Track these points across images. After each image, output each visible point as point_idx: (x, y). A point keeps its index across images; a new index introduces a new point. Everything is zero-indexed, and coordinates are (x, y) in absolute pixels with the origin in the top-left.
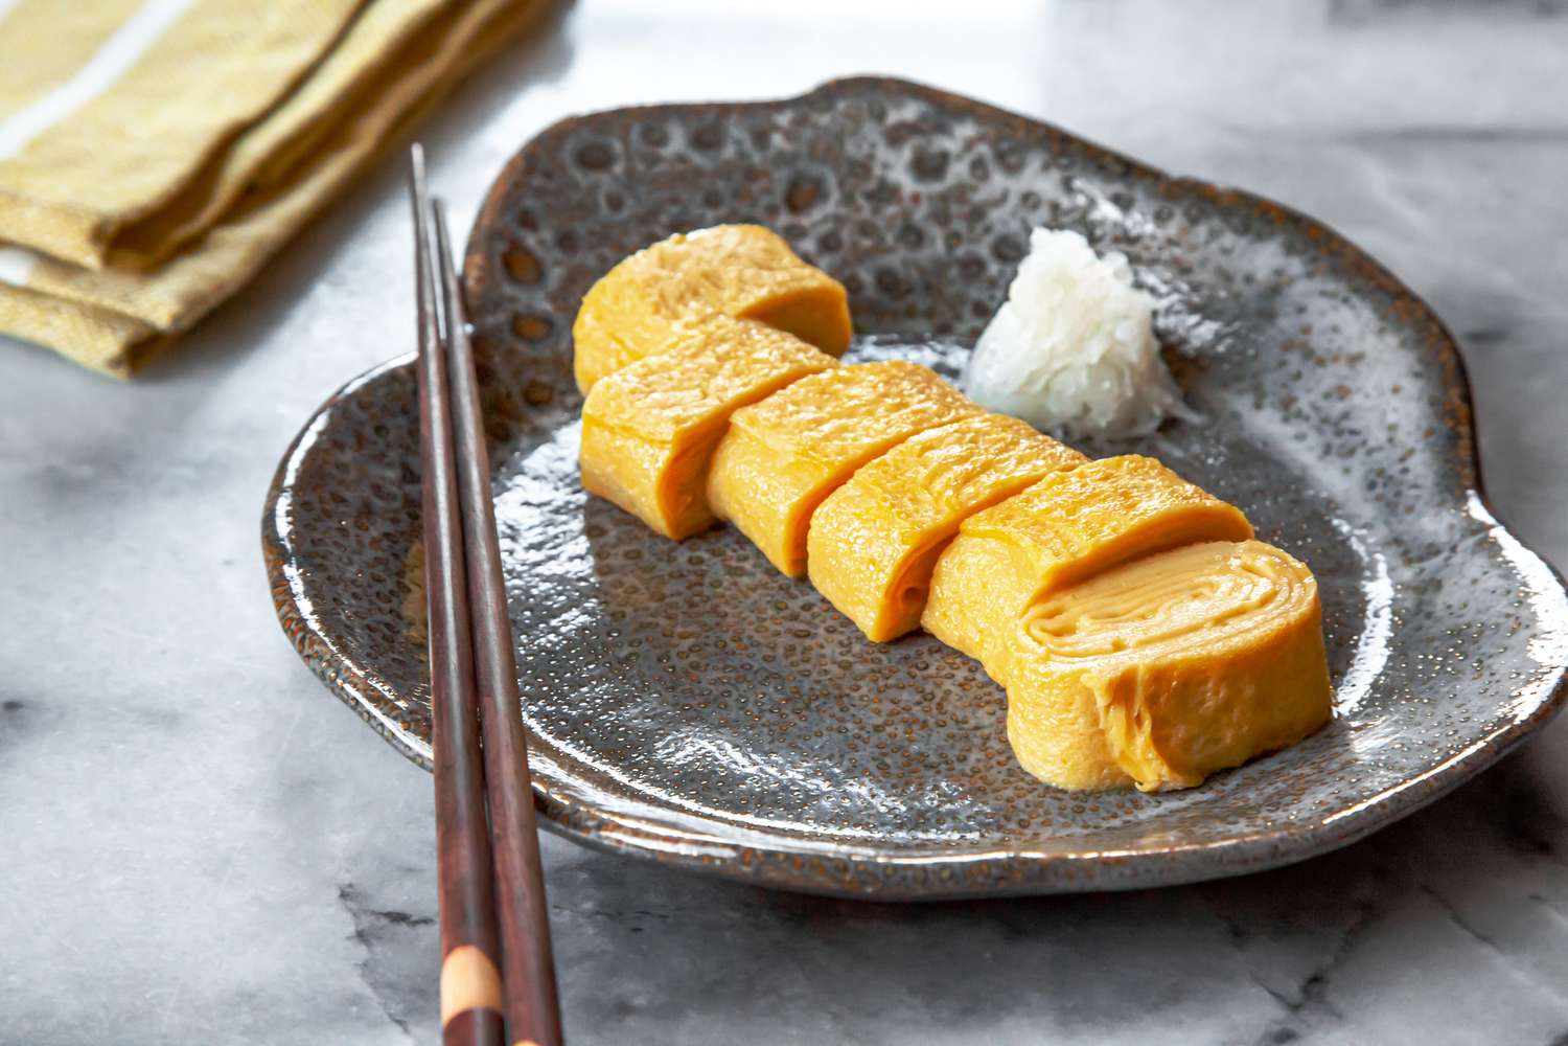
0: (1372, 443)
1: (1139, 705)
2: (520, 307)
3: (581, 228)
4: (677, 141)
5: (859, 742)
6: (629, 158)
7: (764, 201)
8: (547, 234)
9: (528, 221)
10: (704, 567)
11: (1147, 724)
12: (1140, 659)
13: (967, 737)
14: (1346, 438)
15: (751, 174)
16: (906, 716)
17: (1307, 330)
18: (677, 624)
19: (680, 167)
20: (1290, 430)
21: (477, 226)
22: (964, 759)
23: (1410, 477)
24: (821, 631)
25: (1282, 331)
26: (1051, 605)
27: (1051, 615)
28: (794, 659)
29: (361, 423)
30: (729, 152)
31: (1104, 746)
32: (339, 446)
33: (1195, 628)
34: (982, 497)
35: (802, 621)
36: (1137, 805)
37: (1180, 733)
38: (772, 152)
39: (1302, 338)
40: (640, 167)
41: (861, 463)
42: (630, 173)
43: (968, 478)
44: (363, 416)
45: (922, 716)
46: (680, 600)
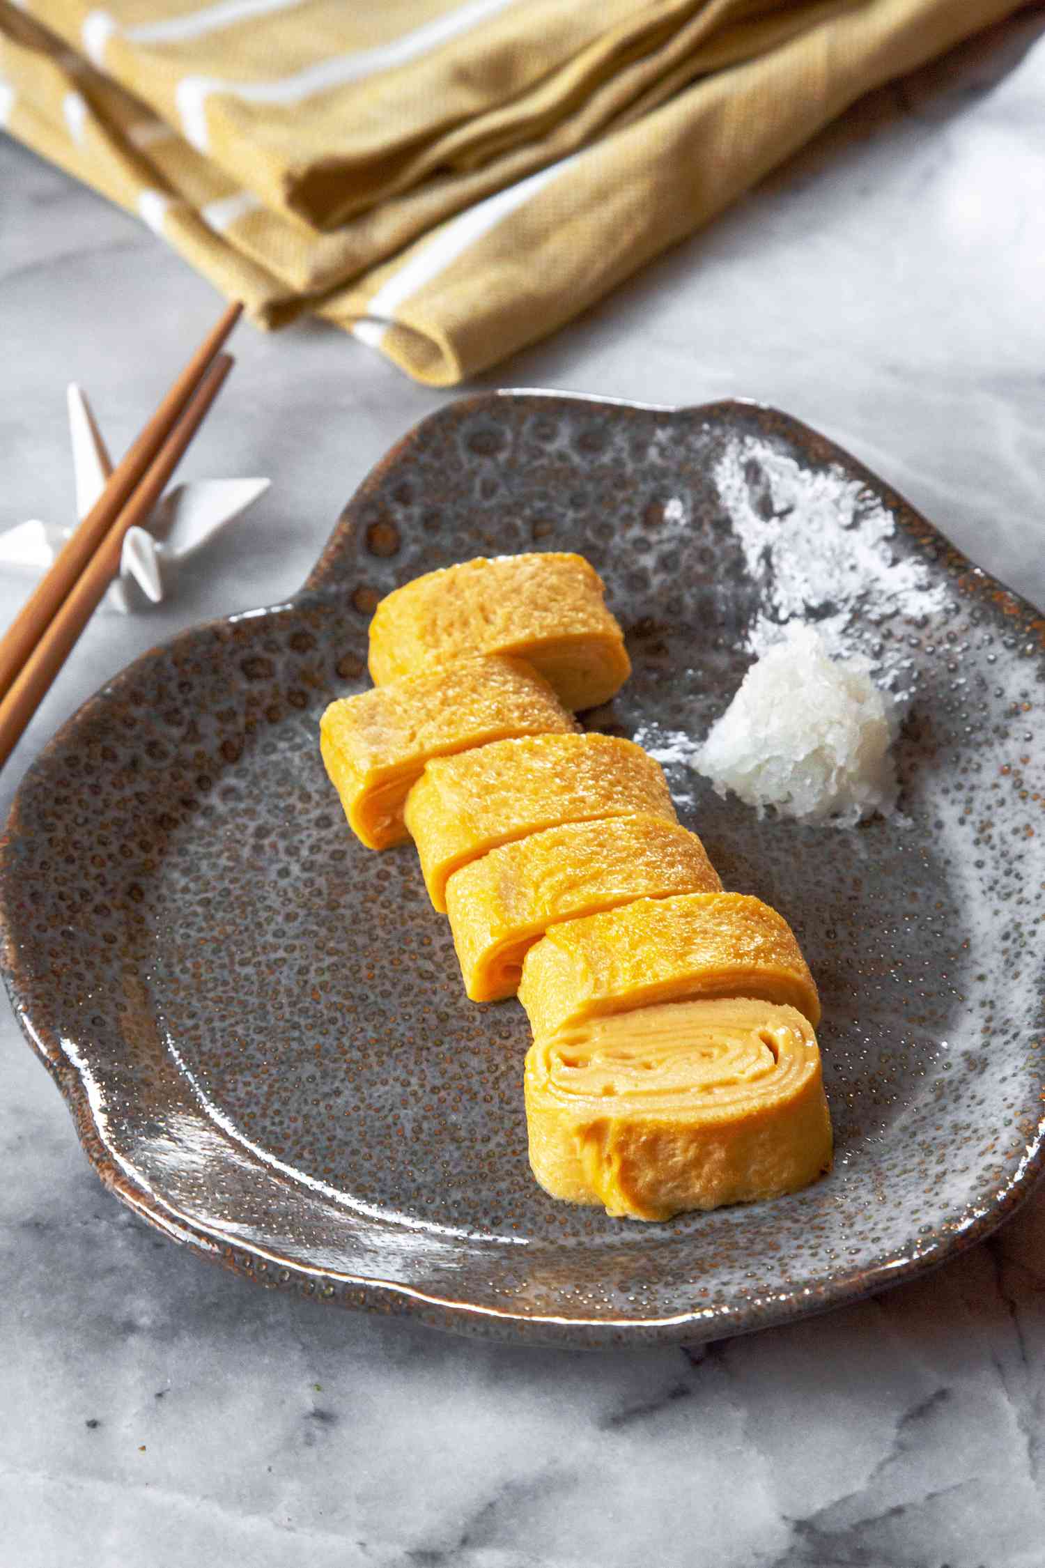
0: (1025, 894)
1: (609, 1146)
2: (365, 578)
3: (449, 510)
4: (563, 440)
5: (412, 1100)
6: (516, 447)
7: (625, 509)
8: (416, 511)
9: (403, 496)
10: (386, 884)
11: (616, 1167)
12: (615, 1112)
13: (501, 1118)
14: (1012, 880)
15: (622, 482)
16: (465, 1083)
17: (1025, 760)
18: (332, 938)
19: (558, 464)
20: (974, 854)
21: (359, 492)
22: (486, 1140)
23: (1032, 941)
24: (443, 976)
25: (1007, 754)
26: (579, 1032)
27: (573, 1042)
28: (405, 999)
29: (169, 679)
30: (606, 458)
31: (581, 1173)
32: (136, 698)
33: (683, 1090)
34: (573, 908)
35: (433, 962)
36: (601, 1229)
37: (647, 1176)
38: (645, 465)
39: (1019, 766)
40: (523, 458)
41: (496, 843)
42: (511, 462)
43: (572, 885)
44: (174, 672)
45: (476, 1087)
46: (348, 913)
